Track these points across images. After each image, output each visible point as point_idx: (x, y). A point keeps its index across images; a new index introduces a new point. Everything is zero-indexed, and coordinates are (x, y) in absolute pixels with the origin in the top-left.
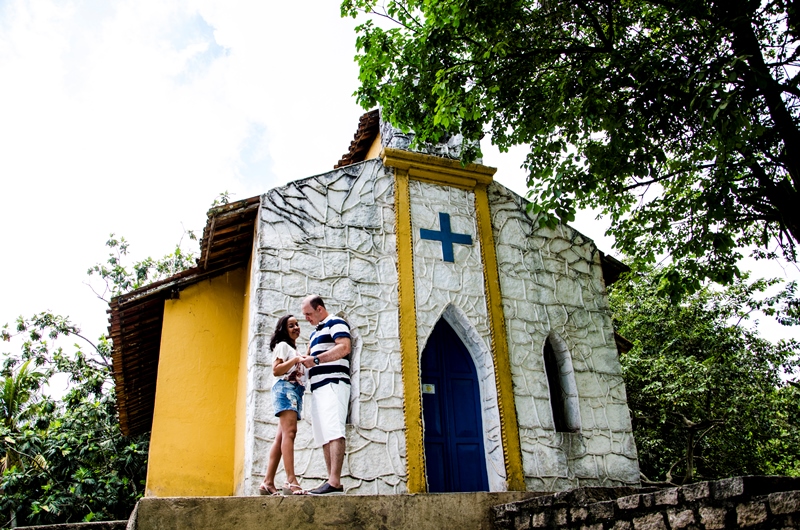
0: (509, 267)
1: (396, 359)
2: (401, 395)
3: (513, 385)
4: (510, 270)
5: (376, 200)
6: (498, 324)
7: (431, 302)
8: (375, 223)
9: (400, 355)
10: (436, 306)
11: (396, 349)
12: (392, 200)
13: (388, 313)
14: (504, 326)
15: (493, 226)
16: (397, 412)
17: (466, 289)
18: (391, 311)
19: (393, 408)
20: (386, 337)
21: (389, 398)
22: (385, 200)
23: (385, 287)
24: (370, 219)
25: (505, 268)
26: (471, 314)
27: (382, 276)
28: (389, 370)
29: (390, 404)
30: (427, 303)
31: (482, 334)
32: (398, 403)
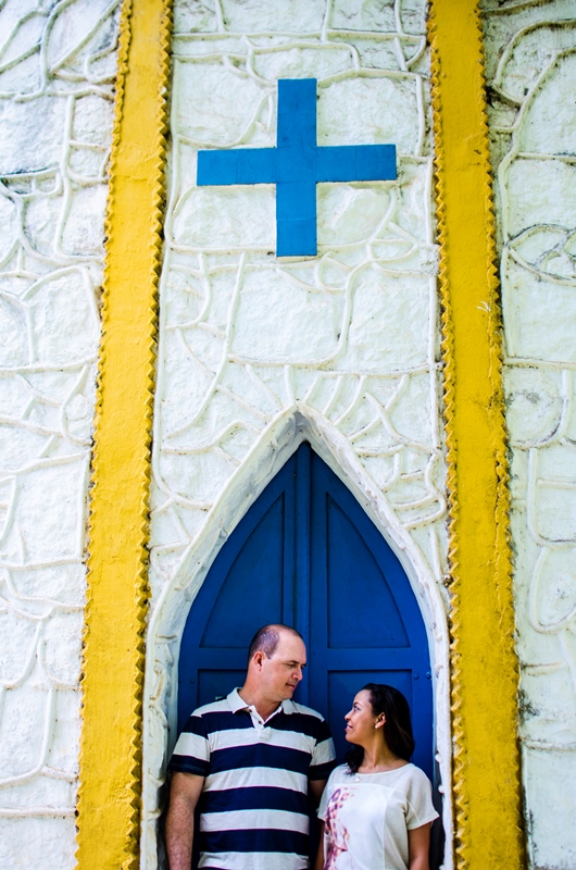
0: (548, 241)
1: (64, 638)
2: (71, 767)
3: (523, 709)
4: (550, 254)
5: (52, 77)
6: (478, 474)
7: (215, 413)
8: (39, 156)
9: (78, 622)
10: (237, 429)
11: (68, 604)
12: (111, 67)
13: (50, 475)
14: (504, 479)
15: (491, 95)
16: (50, 830)
17: (360, 350)
18: (65, 463)
19: (41, 816)
20: (36, 560)
21: (27, 782)
22: (85, 71)
23: (51, 379)
24: (23, 146)
25: (529, 250)
26: (371, 445)
27: (44, 344)
28: (35, 681)
29: (30, 803)
30: (202, 420)
31: (409, 520)
32: (60, 798)
